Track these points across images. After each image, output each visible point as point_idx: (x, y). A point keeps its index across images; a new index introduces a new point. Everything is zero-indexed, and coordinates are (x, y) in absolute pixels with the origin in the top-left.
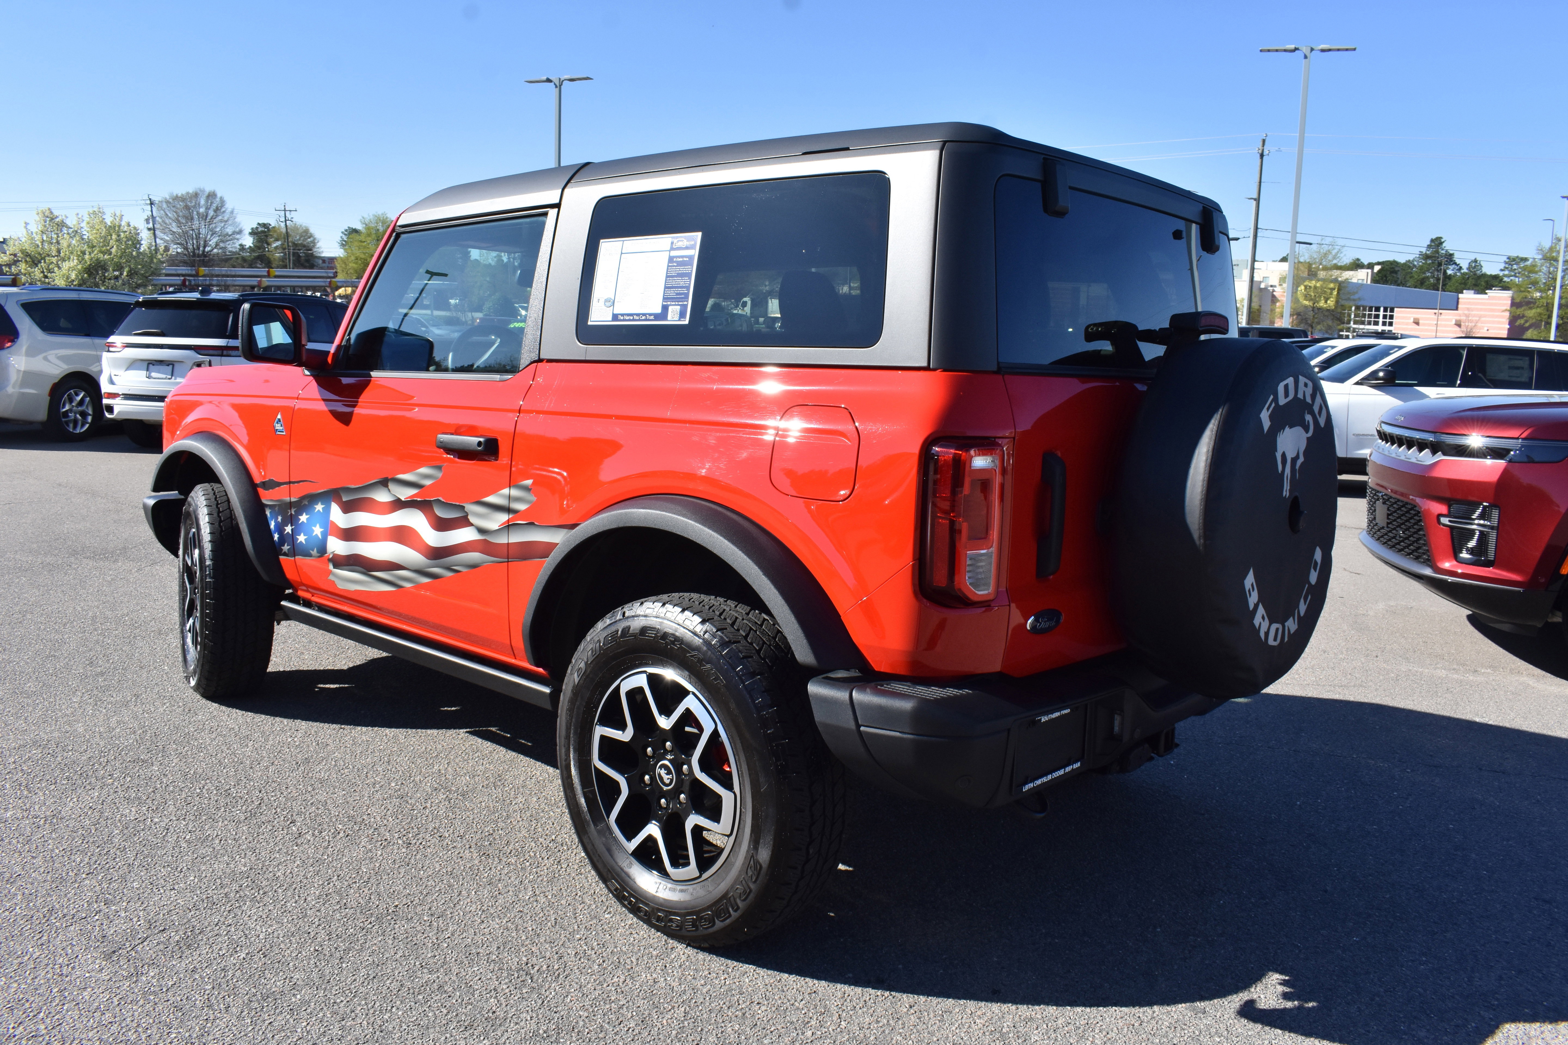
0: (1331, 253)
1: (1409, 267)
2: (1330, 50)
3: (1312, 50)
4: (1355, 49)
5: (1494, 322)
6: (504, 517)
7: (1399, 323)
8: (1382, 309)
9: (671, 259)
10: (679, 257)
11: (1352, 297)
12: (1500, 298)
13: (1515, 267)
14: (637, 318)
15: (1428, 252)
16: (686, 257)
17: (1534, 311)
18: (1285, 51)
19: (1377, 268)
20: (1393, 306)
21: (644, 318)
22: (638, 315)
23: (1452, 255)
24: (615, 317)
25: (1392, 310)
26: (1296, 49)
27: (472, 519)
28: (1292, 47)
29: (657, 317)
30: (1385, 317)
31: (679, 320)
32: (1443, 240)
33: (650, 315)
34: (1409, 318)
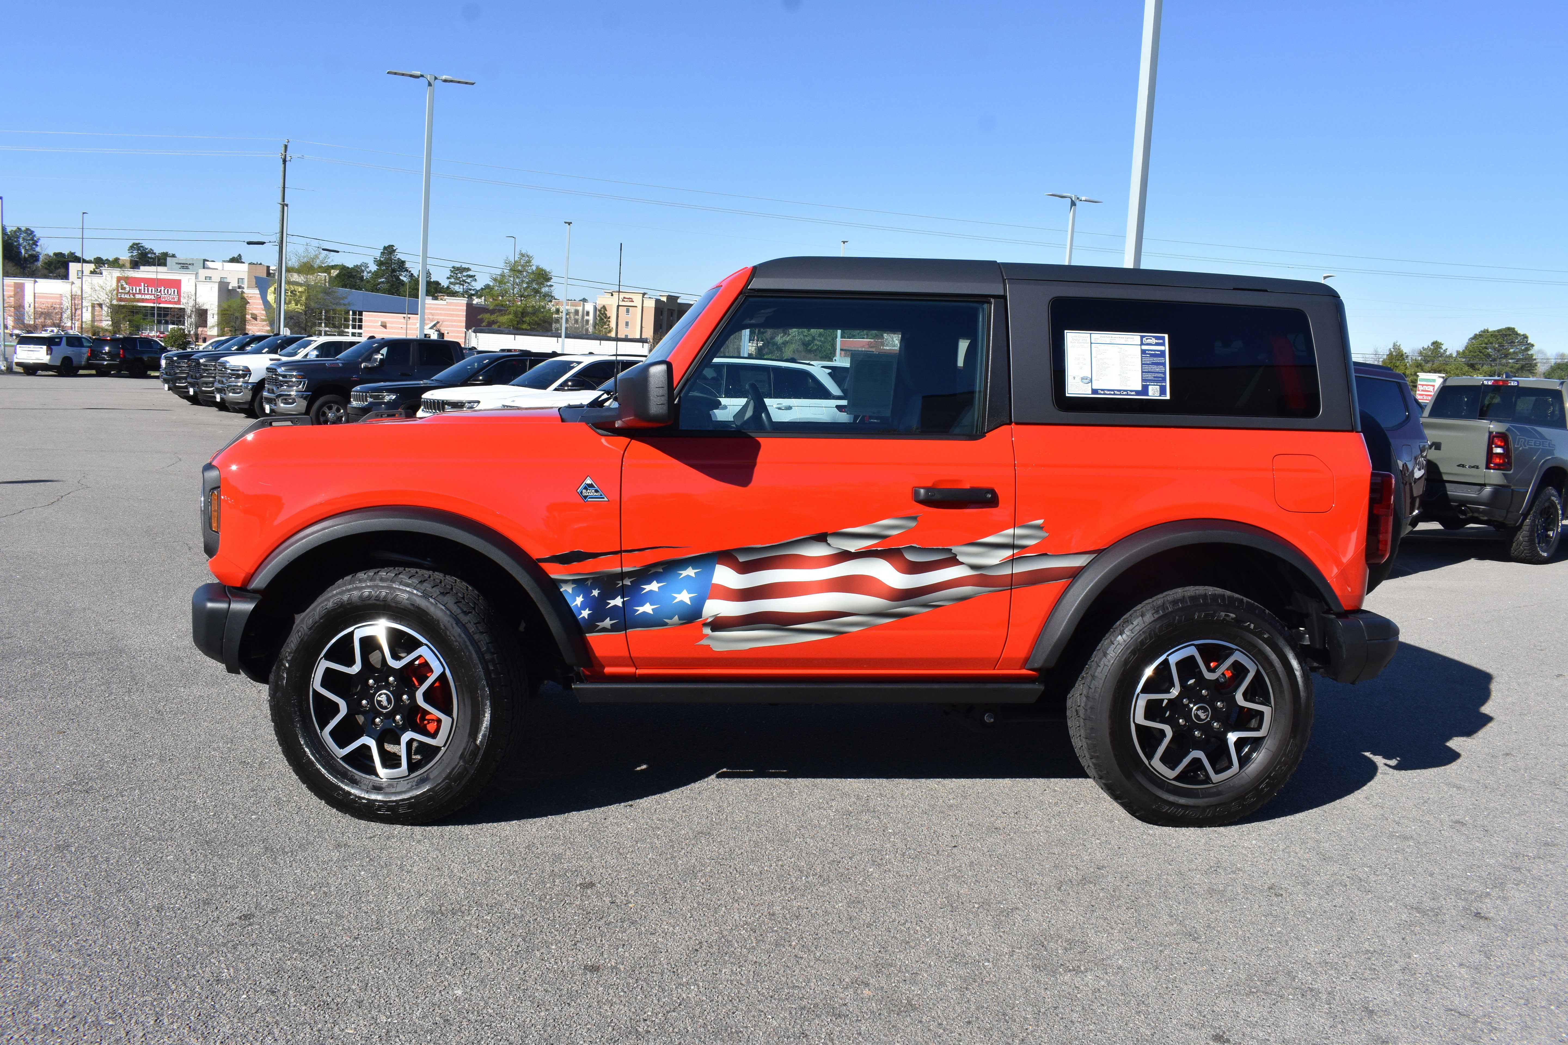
0: (318, 258)
1: (358, 271)
2: (452, 81)
3: (436, 78)
4: (473, 84)
5: (453, 326)
6: (1008, 553)
7: (368, 326)
8: (351, 313)
9: (1143, 352)
10: (1152, 350)
11: (342, 301)
12: (457, 304)
13: (459, 275)
14: (1118, 393)
15: (382, 259)
16: (1158, 351)
17: (506, 317)
18: (411, 76)
19: (334, 273)
20: (361, 310)
21: (1125, 393)
22: (1119, 391)
23: (403, 262)
24: (1095, 391)
25: (361, 314)
26: (422, 76)
27: (960, 558)
28: (418, 73)
29: (1138, 393)
30: (354, 320)
31: (1160, 396)
32: (394, 248)
33: (1132, 391)
34: (377, 322)
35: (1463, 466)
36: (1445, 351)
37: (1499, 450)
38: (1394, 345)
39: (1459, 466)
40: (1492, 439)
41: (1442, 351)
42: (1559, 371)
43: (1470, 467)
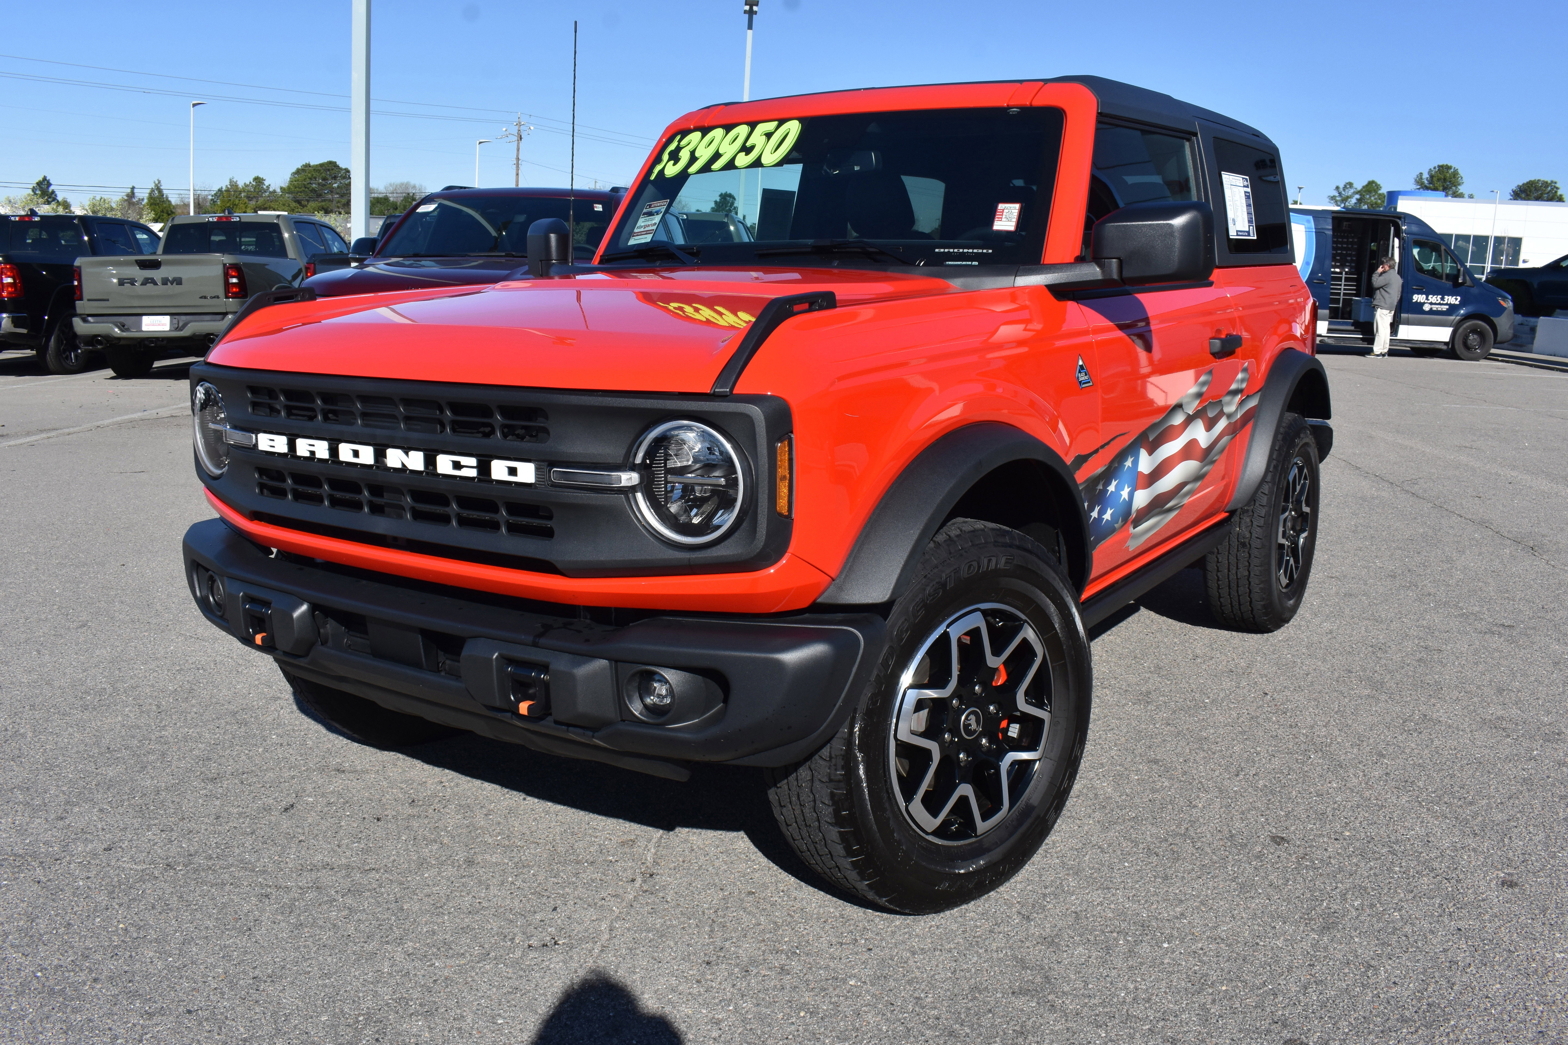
6: (1238, 398)
10: (1246, 192)
16: (1248, 193)
24: (1237, 233)
35: (205, 297)
36: (268, 187)
37: (234, 280)
38: (231, 181)
39: (201, 298)
40: (227, 271)
41: (265, 187)
42: (379, 205)
43: (212, 298)
